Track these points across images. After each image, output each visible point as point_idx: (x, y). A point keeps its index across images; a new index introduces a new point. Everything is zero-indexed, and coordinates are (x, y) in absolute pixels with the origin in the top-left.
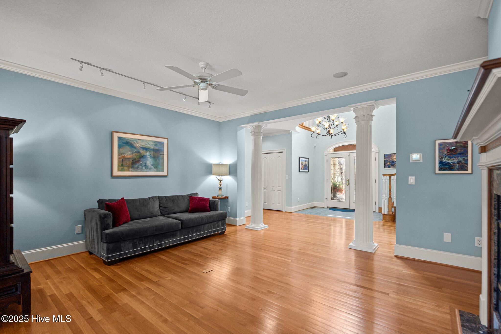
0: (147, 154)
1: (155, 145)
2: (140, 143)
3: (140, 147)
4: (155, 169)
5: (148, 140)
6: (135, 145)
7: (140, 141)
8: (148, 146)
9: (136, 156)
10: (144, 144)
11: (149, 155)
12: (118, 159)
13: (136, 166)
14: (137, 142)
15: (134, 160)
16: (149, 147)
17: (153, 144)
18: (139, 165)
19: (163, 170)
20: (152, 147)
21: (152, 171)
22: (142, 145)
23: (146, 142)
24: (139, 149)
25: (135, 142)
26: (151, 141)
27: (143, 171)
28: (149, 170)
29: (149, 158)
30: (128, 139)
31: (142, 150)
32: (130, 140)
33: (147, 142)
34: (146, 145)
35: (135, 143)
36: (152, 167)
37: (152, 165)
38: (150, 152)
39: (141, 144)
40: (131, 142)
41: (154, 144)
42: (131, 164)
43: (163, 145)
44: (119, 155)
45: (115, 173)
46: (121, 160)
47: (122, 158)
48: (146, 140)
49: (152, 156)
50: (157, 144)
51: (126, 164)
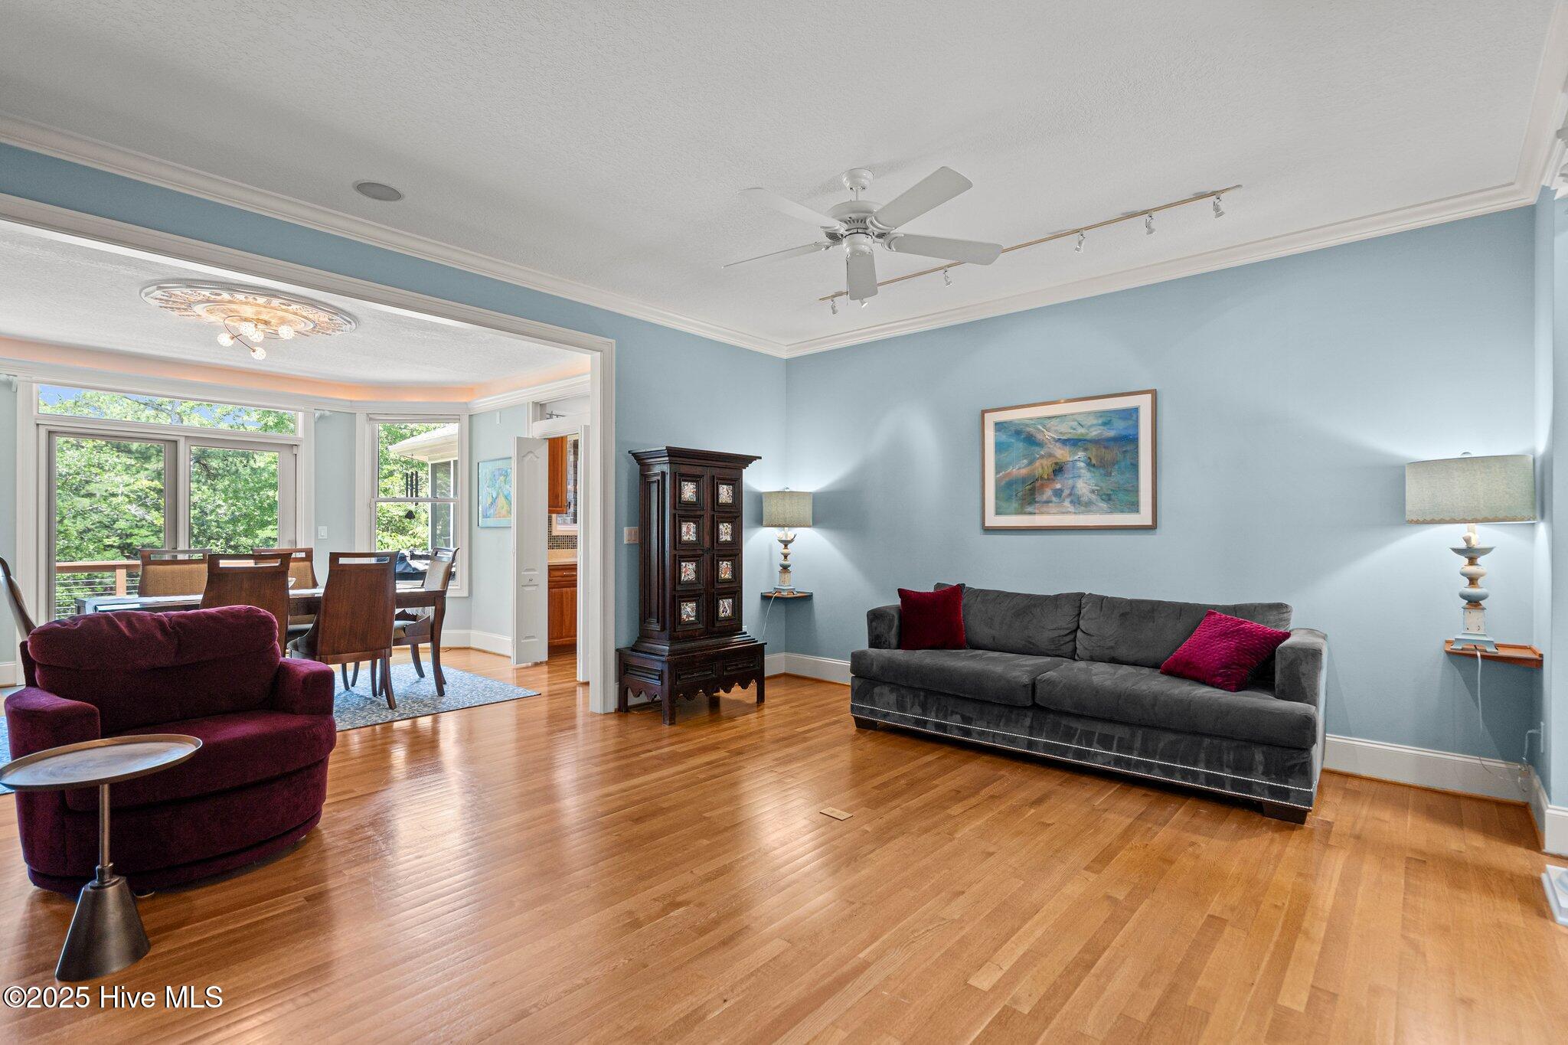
0: (1076, 458)
1: (1104, 424)
2: (1053, 428)
3: (1054, 438)
4: (1104, 505)
5: (1080, 414)
6: (1039, 437)
7: (1054, 422)
8: (1081, 431)
9: (1043, 468)
10: (1066, 429)
11: (1082, 461)
12: (998, 482)
13: (1041, 499)
14: (1044, 426)
15: (1036, 480)
16: (1082, 434)
17: (1095, 422)
18: (1051, 496)
19: (1136, 509)
20: (1094, 433)
21: (1095, 512)
22: (1061, 433)
23: (1074, 420)
24: (1052, 446)
25: (1041, 428)
26: (1089, 413)
27: (1064, 513)
28: (1083, 508)
29: (1083, 471)
30: (1019, 422)
31: (1060, 448)
32: (1027, 425)
33: (1076, 420)
34: (1074, 429)
35: (1039, 430)
36: (1094, 497)
37: (1093, 492)
38: (1086, 450)
39: (1056, 431)
40: (1028, 429)
41: (1100, 422)
42: (1028, 492)
43: (1137, 418)
44: (997, 472)
45: (992, 520)
46: (1003, 483)
47: (1007, 479)
48: (1072, 414)
49: (1094, 461)
50: (1110, 420)
51: (1016, 495)
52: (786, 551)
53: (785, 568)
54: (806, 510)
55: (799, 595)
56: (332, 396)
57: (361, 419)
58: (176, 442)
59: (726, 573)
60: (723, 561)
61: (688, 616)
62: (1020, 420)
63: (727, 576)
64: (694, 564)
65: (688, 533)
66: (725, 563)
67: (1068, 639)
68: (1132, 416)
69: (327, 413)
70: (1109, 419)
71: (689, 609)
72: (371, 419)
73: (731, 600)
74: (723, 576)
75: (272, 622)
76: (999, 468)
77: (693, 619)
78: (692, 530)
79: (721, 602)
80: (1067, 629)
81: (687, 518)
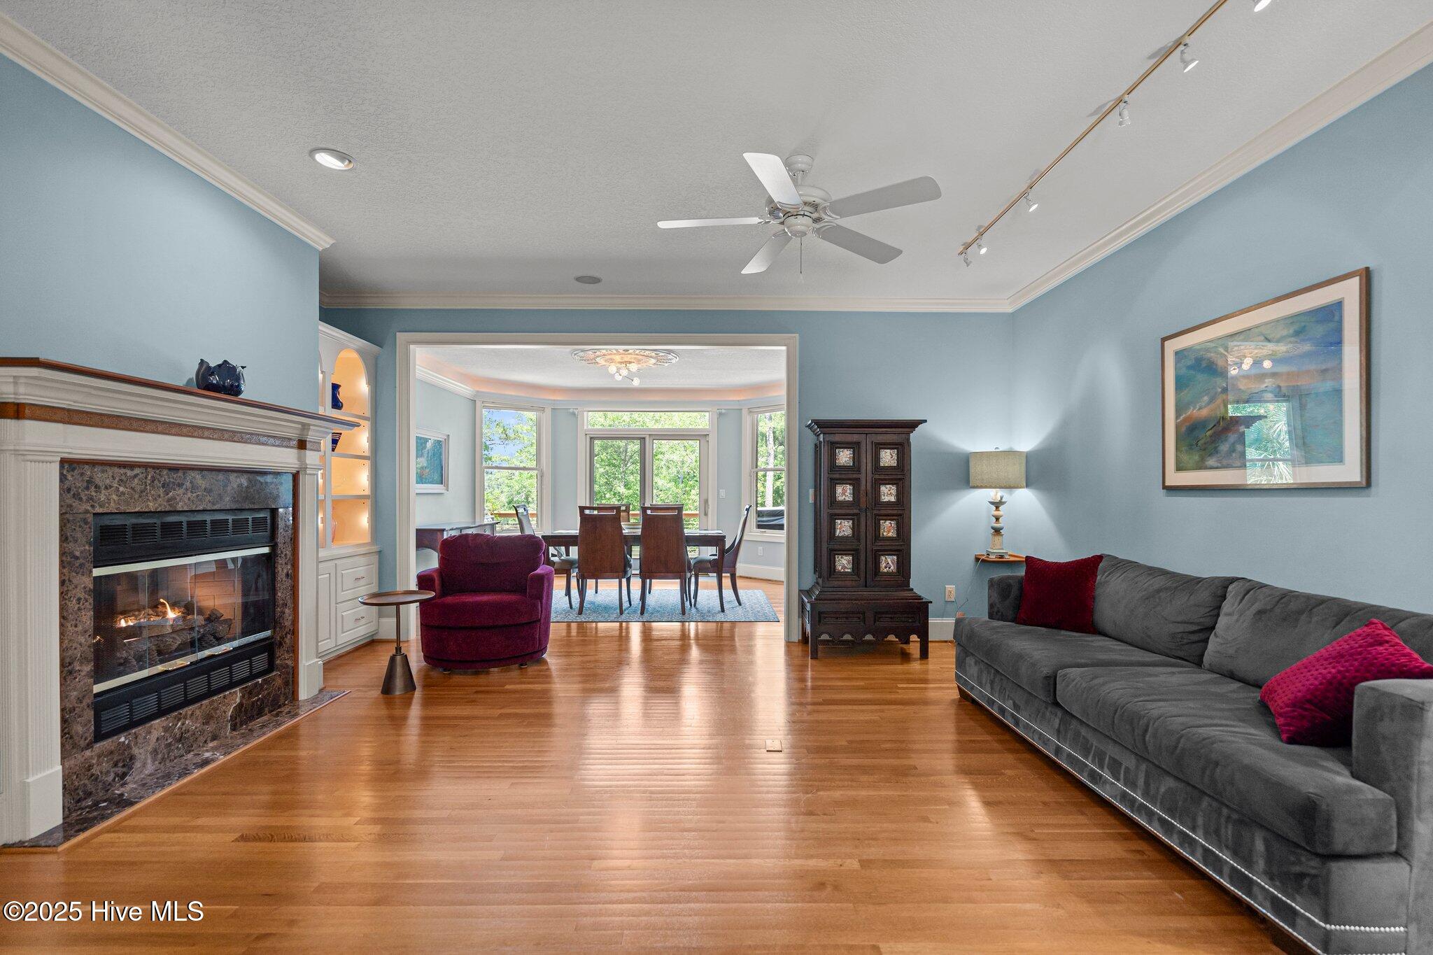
0: (1263, 387)
1: (1297, 333)
4: (1302, 454)
6: (1221, 363)
9: (1226, 405)
11: (1271, 392)
12: (1177, 427)
13: (1224, 448)
14: (1226, 349)
15: (1219, 422)
17: (1285, 332)
18: (1233, 444)
19: (1337, 457)
20: (1285, 349)
23: (1260, 334)
25: (1223, 351)
26: (1277, 321)
30: (1198, 347)
32: (1207, 350)
33: (1263, 334)
34: (1261, 347)
35: (1220, 353)
40: (1209, 355)
41: (1291, 331)
42: (1208, 440)
43: (1341, 317)
44: (1178, 415)
45: (1175, 478)
46: (1184, 429)
47: (1188, 424)
48: (1257, 327)
49: (1284, 390)
50: (1305, 326)
51: (1197, 445)
52: (996, 513)
53: (997, 531)
54: (1016, 470)
55: (1012, 559)
56: (727, 399)
57: (745, 412)
58: (644, 438)
59: (889, 532)
60: (886, 520)
61: (844, 567)
62: (1199, 344)
63: (890, 534)
64: (851, 522)
65: (843, 494)
66: (888, 522)
67: (1195, 637)
68: (1334, 316)
69: (723, 411)
70: (1303, 324)
71: (845, 562)
72: (750, 412)
73: (895, 557)
74: (885, 534)
75: (542, 545)
76: (1179, 411)
77: (849, 570)
78: (848, 491)
79: (883, 558)
80: (1198, 624)
81: (842, 481)
